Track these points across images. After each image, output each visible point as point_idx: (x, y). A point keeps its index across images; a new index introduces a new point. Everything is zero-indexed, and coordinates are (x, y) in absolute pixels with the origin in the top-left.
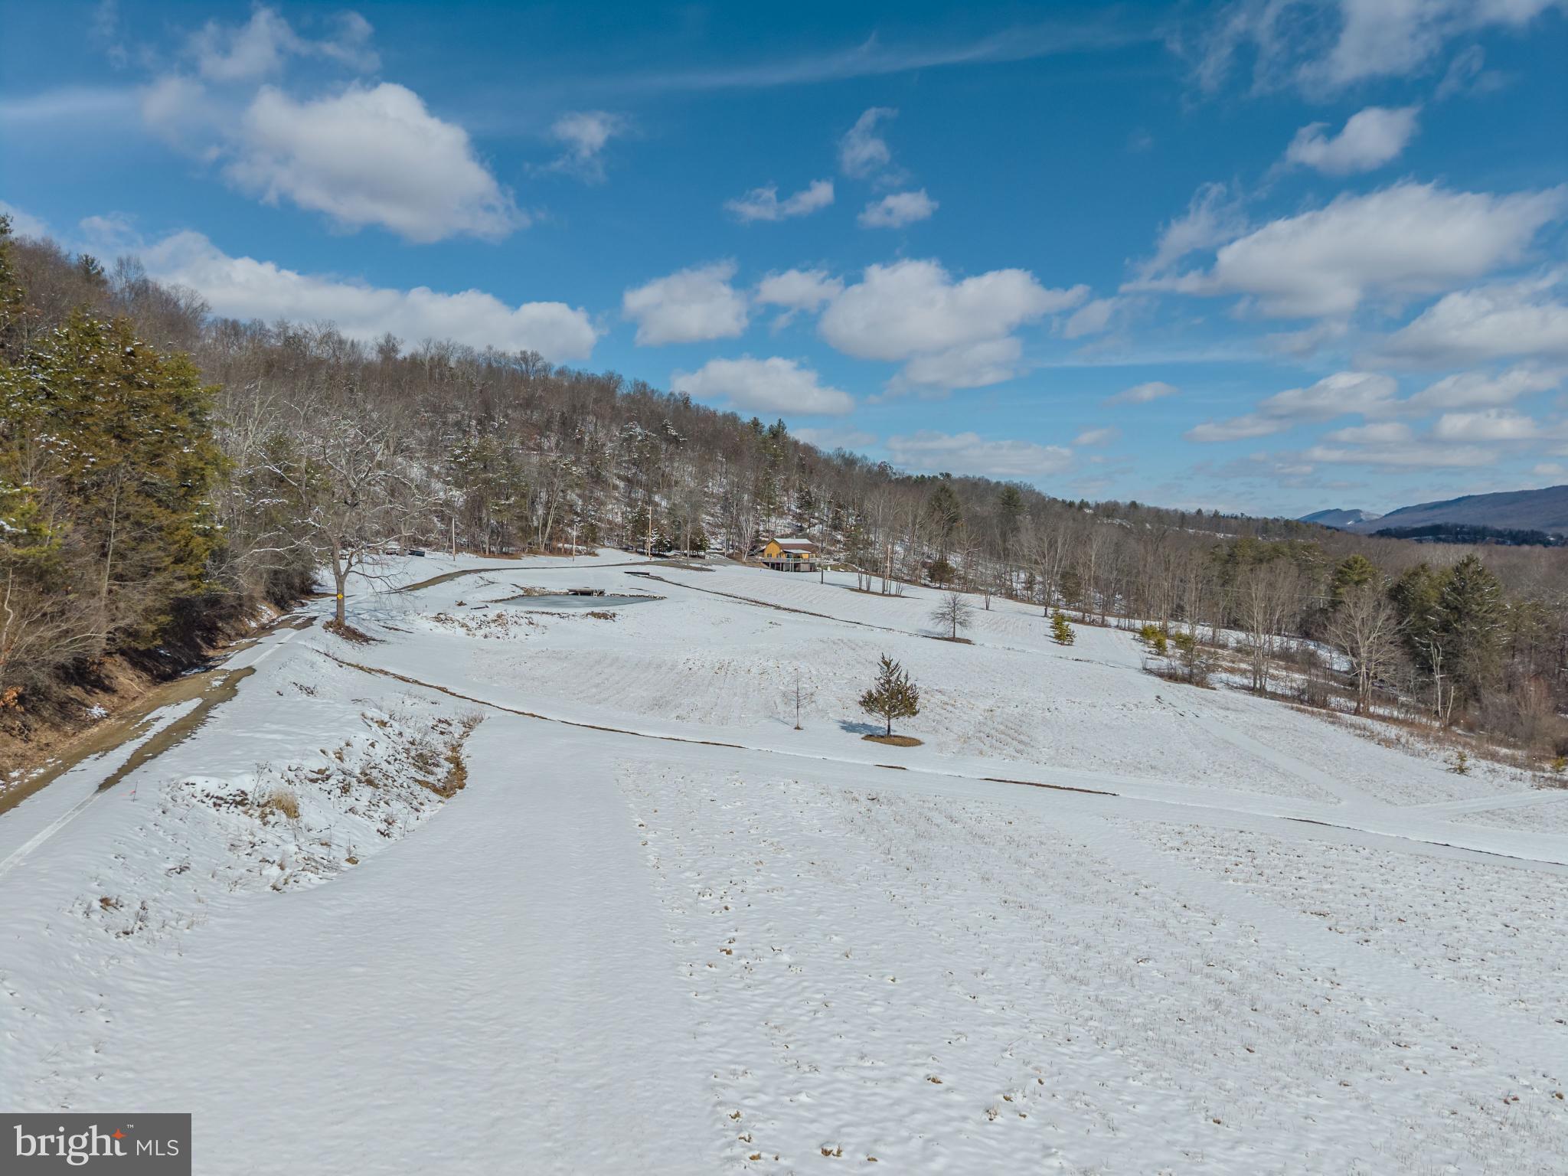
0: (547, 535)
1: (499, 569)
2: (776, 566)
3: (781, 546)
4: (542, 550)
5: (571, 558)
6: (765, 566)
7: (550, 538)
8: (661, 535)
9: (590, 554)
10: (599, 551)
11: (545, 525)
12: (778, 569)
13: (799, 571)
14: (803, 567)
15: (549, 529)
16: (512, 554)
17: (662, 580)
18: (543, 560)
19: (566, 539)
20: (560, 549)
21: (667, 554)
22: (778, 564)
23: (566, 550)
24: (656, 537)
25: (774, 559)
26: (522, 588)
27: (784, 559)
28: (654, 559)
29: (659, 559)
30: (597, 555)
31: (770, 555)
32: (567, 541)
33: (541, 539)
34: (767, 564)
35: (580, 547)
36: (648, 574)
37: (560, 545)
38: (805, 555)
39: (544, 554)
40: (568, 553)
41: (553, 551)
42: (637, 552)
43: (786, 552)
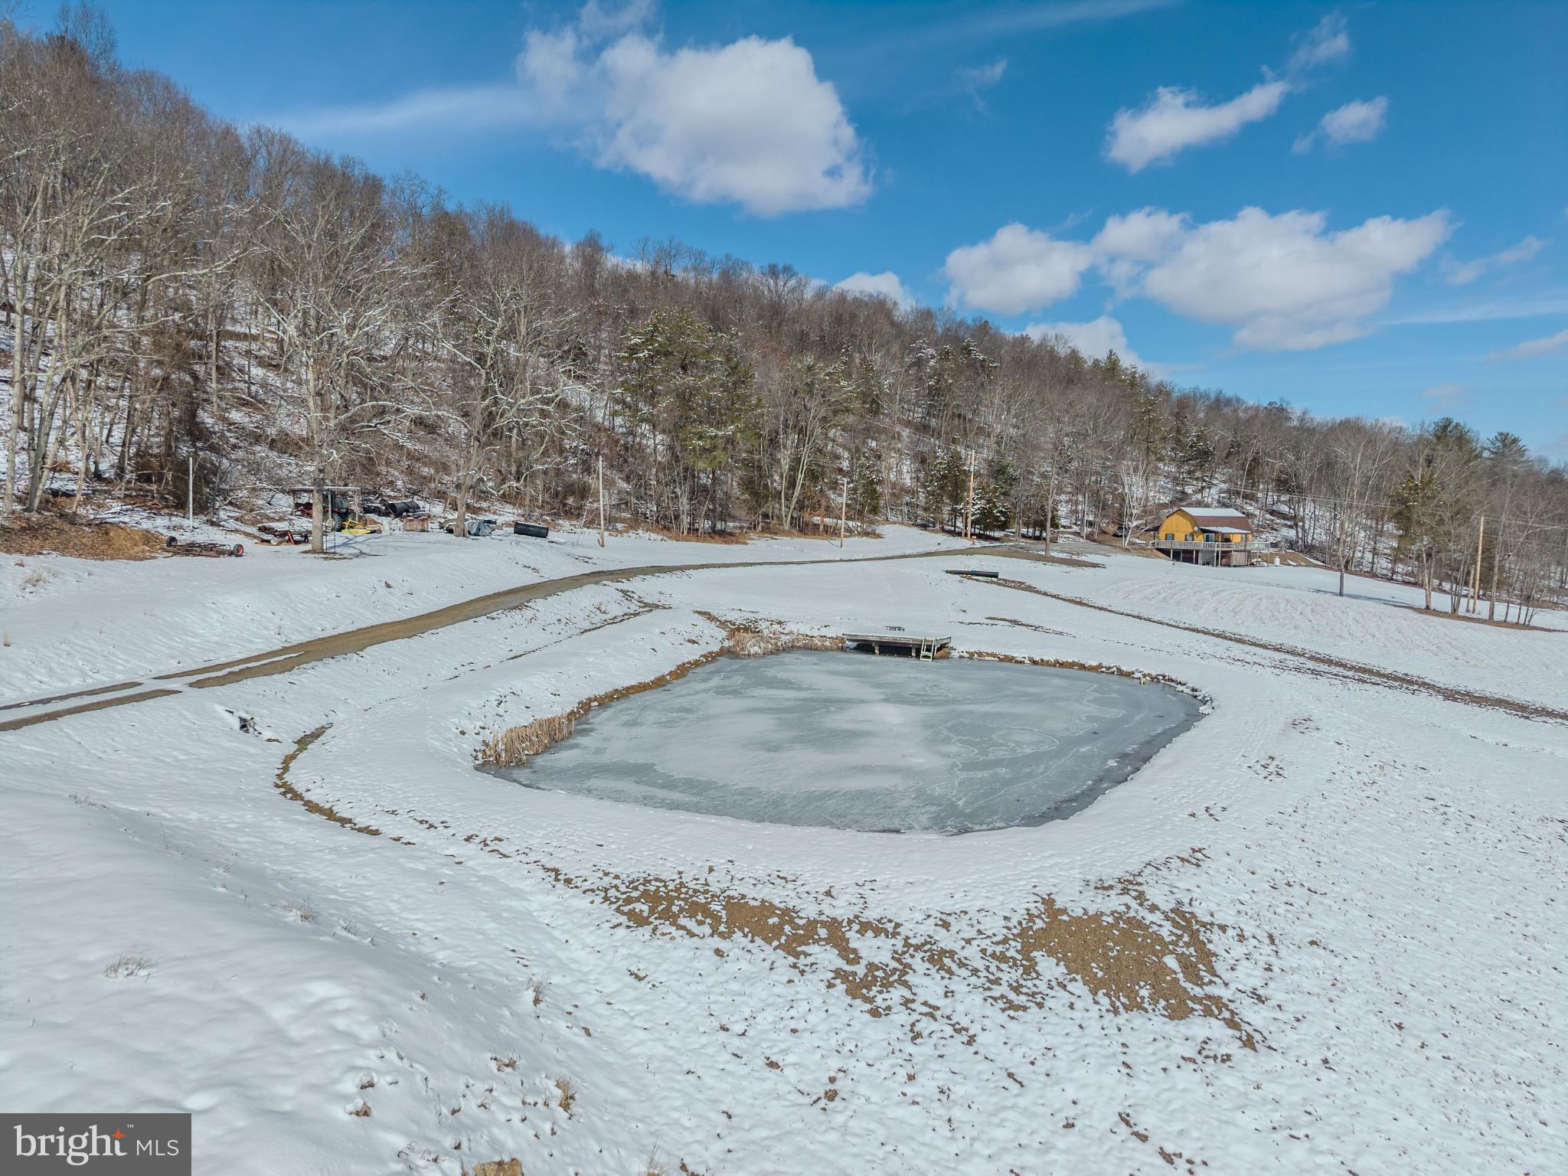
0: (794, 500)
1: (683, 568)
2: (1186, 556)
3: (1194, 520)
4: (787, 526)
5: (837, 542)
6: (1161, 555)
7: (801, 506)
8: (989, 501)
9: (867, 534)
10: (881, 529)
11: (792, 484)
12: (1186, 560)
13: (1229, 565)
14: (1237, 558)
15: (798, 489)
16: (731, 534)
17: (1030, 589)
18: (788, 546)
19: (828, 508)
20: (816, 526)
21: (997, 534)
22: (1186, 552)
23: (826, 529)
24: (980, 504)
25: (1179, 543)
26: (723, 624)
27: (1200, 542)
28: (979, 544)
29: (987, 544)
30: (879, 536)
31: (1170, 537)
32: (829, 511)
33: (784, 509)
34: (1166, 552)
35: (850, 523)
36: (996, 576)
37: (816, 519)
38: (1236, 535)
39: (789, 534)
40: (831, 532)
41: (804, 529)
42: (943, 530)
43: (1204, 531)
